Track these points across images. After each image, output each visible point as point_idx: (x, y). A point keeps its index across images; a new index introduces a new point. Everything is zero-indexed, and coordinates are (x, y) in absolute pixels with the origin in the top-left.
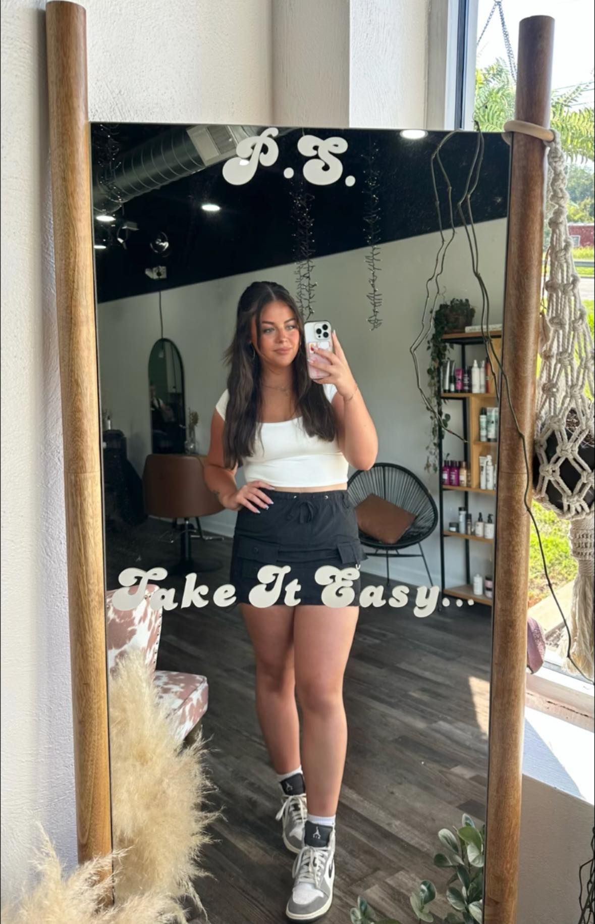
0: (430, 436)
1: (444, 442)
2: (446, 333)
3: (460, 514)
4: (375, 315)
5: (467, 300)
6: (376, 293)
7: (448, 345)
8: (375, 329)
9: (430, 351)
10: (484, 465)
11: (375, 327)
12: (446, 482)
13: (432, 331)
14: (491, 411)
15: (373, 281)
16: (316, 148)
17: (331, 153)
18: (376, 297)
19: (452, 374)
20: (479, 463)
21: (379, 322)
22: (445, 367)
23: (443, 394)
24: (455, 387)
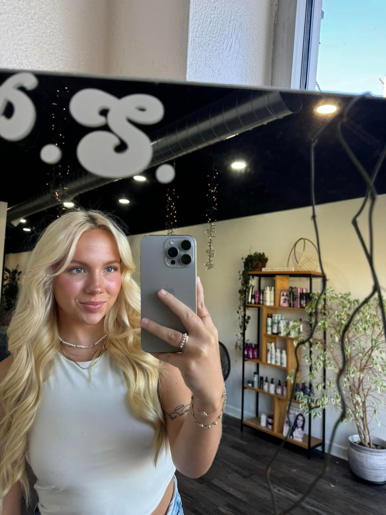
0: (239, 329)
1: (246, 332)
2: (251, 271)
3: (254, 376)
4: (210, 262)
5: (264, 254)
6: (211, 250)
7: (251, 277)
8: (209, 270)
9: (241, 280)
10: (270, 348)
11: (209, 268)
12: (246, 356)
13: (243, 269)
14: (275, 317)
15: (210, 243)
16: (104, 112)
17: (131, 122)
18: (211, 252)
19: (253, 293)
20: (267, 347)
21: (212, 266)
22: (249, 289)
23: (247, 305)
24: (255, 301)
